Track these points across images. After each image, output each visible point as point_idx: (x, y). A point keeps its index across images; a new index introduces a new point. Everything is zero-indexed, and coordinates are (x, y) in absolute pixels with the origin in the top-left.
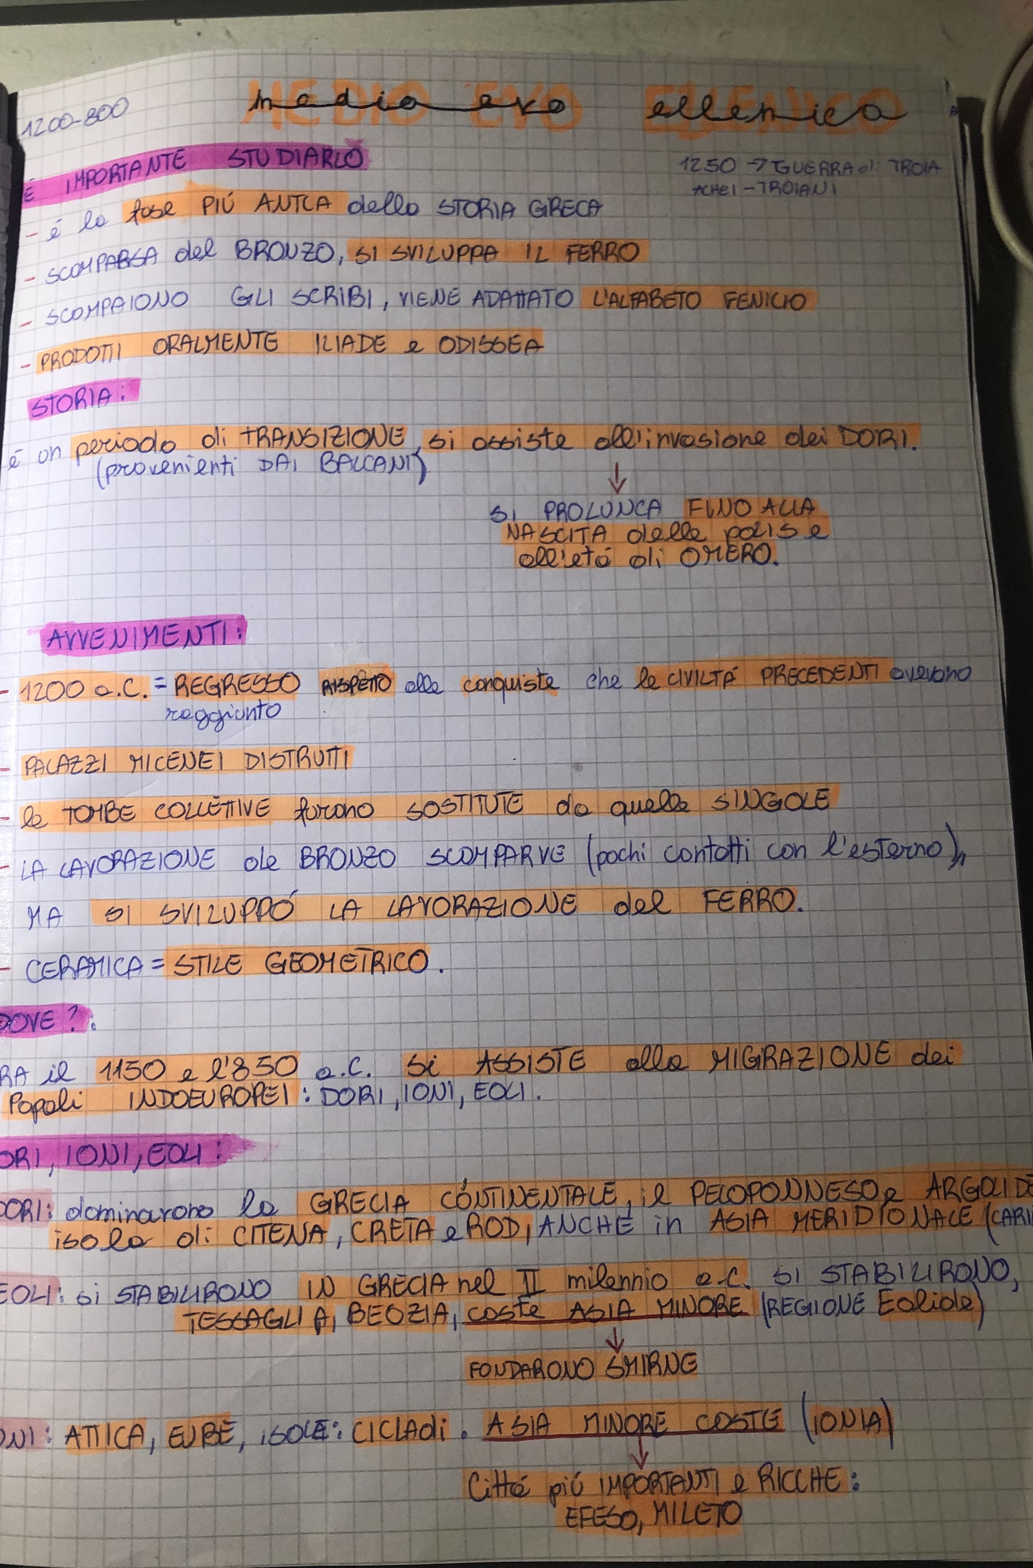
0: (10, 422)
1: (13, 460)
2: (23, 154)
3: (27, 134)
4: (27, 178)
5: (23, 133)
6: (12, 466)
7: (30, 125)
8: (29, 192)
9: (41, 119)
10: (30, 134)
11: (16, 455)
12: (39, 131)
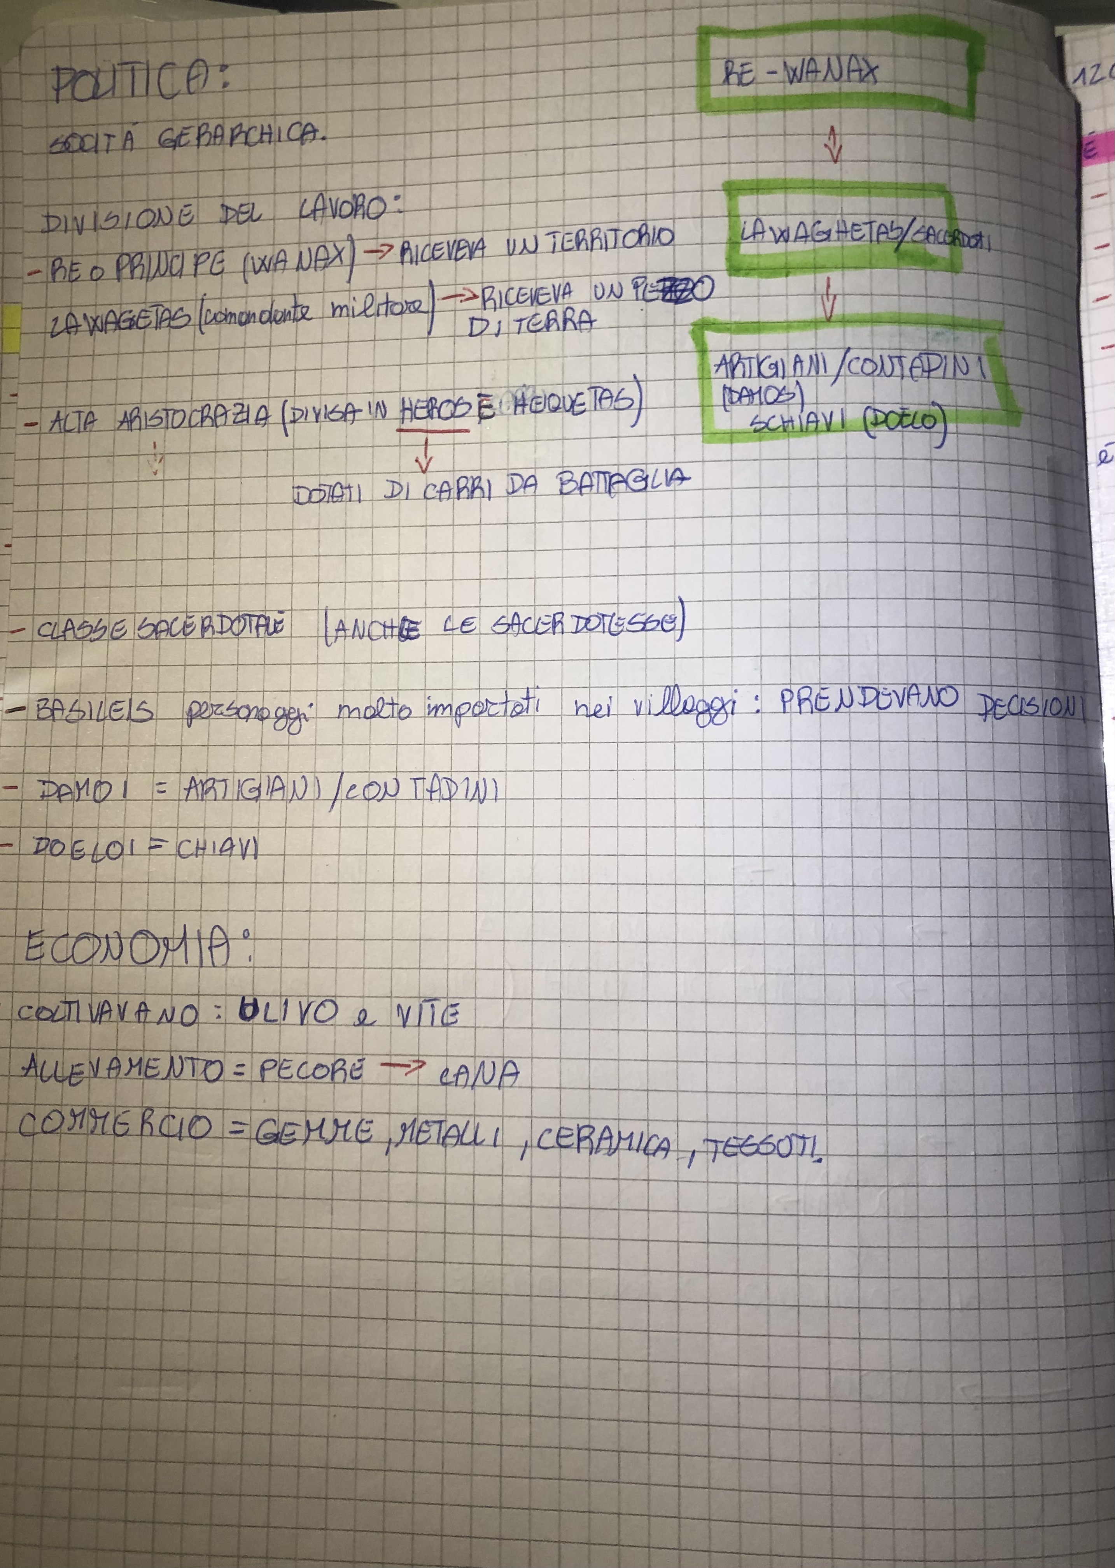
0: (1094, 412)
1: (1103, 455)
2: (1078, 107)
3: (1080, 82)
4: (1086, 130)
5: (1075, 81)
6: (1102, 462)
7: (1083, 71)
8: (1091, 146)
9: (1099, 66)
10: (1084, 83)
11: (1107, 448)
12: (1096, 79)
